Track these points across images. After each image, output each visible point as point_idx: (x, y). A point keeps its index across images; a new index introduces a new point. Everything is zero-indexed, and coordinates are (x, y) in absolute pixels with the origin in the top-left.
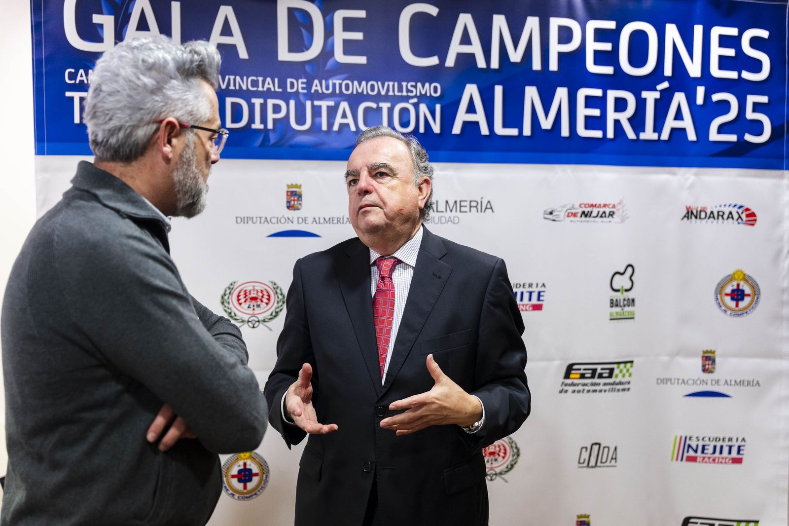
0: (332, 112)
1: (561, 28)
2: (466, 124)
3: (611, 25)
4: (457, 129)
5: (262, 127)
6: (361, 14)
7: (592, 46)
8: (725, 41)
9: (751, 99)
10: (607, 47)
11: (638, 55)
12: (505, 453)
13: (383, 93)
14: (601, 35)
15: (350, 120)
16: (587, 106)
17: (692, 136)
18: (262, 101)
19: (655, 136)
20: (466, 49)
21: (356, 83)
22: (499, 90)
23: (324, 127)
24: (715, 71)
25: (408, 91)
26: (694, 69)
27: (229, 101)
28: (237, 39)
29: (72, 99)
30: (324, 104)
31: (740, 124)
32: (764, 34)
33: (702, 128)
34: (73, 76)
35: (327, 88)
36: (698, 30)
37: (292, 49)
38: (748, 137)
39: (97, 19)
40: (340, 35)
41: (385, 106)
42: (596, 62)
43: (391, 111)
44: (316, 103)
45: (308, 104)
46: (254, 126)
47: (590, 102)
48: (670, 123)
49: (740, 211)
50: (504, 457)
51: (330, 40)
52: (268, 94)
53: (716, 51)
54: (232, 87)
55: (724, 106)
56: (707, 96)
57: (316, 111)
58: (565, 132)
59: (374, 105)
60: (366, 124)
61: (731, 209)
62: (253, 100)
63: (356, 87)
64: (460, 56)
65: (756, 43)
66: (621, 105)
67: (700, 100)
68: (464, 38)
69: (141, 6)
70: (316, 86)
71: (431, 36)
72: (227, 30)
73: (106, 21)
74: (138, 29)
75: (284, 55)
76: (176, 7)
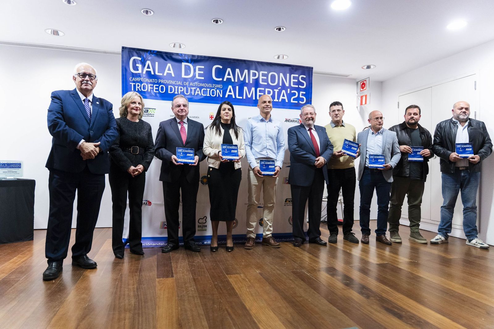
0: (195, 90)
1: (253, 72)
2: (229, 95)
3: (266, 73)
4: (226, 96)
5: (177, 93)
6: (203, 67)
7: (261, 77)
8: (294, 78)
9: (301, 93)
10: (265, 78)
11: (273, 80)
13: (208, 86)
14: (263, 75)
15: (199, 93)
17: (287, 101)
18: (177, 87)
19: (278, 101)
20: (229, 77)
21: (201, 84)
22: (237, 87)
23: (193, 94)
24: (292, 85)
25: (214, 86)
26: (287, 85)
27: (169, 86)
28: (172, 72)
29: (132, 84)
30: (193, 88)
31: (298, 99)
32: (305, 76)
33: (289, 99)
34: (132, 79)
35: (194, 85)
36: (288, 75)
37: (185, 75)
38: (300, 102)
39: (137, 65)
40: (197, 72)
41: (208, 90)
42: (262, 82)
43: (210, 91)
44: (191, 88)
45: (189, 88)
46: (175, 93)
47: (260, 91)
48: (281, 97)
49: (298, 120)
51: (195, 73)
52: (179, 85)
53: (292, 80)
54: (170, 83)
55: (295, 94)
56: (290, 91)
57: (191, 90)
58: (254, 99)
59: (206, 89)
60: (203, 94)
61: (296, 119)
62: (175, 87)
63: (201, 85)
65: (302, 78)
66: (269, 92)
68: (228, 74)
69: (148, 62)
70: (191, 84)
71: (221, 73)
72: (169, 70)
73: (140, 66)
74: (147, 68)
75: (183, 76)
76: (157, 63)
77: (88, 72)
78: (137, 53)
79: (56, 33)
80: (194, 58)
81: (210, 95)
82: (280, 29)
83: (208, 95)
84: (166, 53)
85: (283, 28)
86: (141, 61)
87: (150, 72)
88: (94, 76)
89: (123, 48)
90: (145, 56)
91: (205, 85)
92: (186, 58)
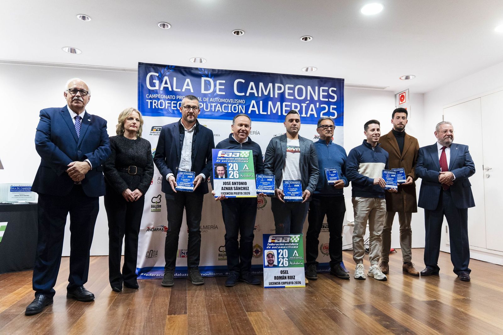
0: (215, 106)
1: (278, 86)
2: (252, 111)
3: (292, 86)
4: (249, 112)
6: (224, 82)
7: (287, 91)
8: (323, 91)
9: (332, 106)
10: (292, 91)
11: (300, 94)
12: (263, 202)
13: (229, 102)
14: (289, 88)
15: (220, 109)
16: (286, 107)
17: (316, 116)
19: (305, 116)
20: (252, 91)
21: (222, 99)
22: (261, 102)
23: (213, 110)
24: (321, 99)
25: (236, 101)
26: (316, 98)
28: (191, 87)
29: (148, 101)
30: (213, 104)
31: (328, 113)
32: (335, 89)
33: (318, 114)
34: (148, 96)
35: (214, 100)
36: (317, 88)
37: (205, 90)
39: (154, 81)
40: (218, 87)
41: (230, 105)
42: (288, 96)
43: (231, 107)
44: (211, 104)
45: (209, 104)
48: (310, 112)
50: (262, 203)
51: (215, 88)
53: (321, 94)
55: (324, 108)
56: (320, 105)
57: (211, 106)
58: (280, 114)
59: (227, 105)
60: (224, 110)
63: (222, 100)
64: (250, 93)
65: (333, 91)
66: (296, 107)
67: (318, 106)
68: (251, 88)
69: (166, 78)
70: (211, 100)
71: (243, 88)
72: (188, 85)
73: (157, 82)
74: (165, 84)
75: (203, 91)
76: (175, 79)
77: (80, 87)
78: (154, 69)
79: (73, 51)
80: (214, 73)
81: (232, 111)
82: (306, 39)
83: (230, 111)
84: (185, 68)
85: (309, 38)
86: (158, 77)
87: (168, 88)
88: (86, 92)
89: (140, 64)
90: (162, 72)
91: (226, 100)
92: (206, 72)
